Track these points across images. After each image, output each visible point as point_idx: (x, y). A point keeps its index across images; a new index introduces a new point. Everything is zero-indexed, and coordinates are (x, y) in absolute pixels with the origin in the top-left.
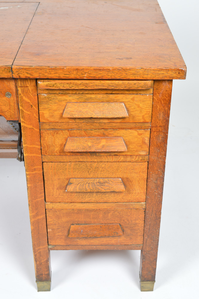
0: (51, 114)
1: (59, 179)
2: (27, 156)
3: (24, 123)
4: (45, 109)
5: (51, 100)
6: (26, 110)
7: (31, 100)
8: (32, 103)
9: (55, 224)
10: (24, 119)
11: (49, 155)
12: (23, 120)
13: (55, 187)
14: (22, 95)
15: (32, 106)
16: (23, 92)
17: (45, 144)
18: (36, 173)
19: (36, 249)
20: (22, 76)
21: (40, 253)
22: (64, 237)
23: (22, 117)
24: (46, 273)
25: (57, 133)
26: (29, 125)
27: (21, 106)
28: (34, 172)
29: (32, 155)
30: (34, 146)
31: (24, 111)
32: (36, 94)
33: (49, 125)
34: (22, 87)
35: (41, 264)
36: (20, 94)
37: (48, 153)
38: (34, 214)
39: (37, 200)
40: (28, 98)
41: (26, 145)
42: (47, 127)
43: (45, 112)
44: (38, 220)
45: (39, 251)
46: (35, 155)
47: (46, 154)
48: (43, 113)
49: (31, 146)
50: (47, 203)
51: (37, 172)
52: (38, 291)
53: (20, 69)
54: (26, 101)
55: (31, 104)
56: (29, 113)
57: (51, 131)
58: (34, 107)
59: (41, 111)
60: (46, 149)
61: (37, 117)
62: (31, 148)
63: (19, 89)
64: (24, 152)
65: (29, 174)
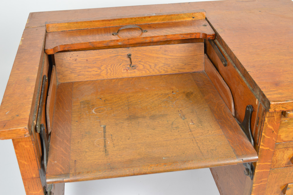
0: (286, 135)
1: (278, 186)
2: (258, 172)
3: (263, 146)
4: (283, 131)
5: (290, 124)
7: (273, 127)
10: (264, 143)
12: (262, 144)
13: (274, 192)
14: (267, 124)
15: (273, 132)
16: (269, 121)
17: (275, 160)
23: (262, 142)
25: (288, 150)
26: (266, 147)
27: (264, 133)
28: (260, 184)
29: (262, 171)
30: (266, 163)
31: (266, 136)
32: (279, 121)
34: (269, 117)
36: (266, 123)
37: (275, 167)
40: (272, 125)
41: (259, 164)
46: (265, 170)
47: (274, 167)
49: (264, 164)
51: (262, 183)
54: (269, 128)
55: (273, 130)
56: (269, 137)
57: (283, 149)
58: (275, 132)
59: (279, 134)
60: (275, 163)
61: (275, 140)
62: (263, 165)
63: (266, 119)
64: (256, 169)
65: (255, 186)
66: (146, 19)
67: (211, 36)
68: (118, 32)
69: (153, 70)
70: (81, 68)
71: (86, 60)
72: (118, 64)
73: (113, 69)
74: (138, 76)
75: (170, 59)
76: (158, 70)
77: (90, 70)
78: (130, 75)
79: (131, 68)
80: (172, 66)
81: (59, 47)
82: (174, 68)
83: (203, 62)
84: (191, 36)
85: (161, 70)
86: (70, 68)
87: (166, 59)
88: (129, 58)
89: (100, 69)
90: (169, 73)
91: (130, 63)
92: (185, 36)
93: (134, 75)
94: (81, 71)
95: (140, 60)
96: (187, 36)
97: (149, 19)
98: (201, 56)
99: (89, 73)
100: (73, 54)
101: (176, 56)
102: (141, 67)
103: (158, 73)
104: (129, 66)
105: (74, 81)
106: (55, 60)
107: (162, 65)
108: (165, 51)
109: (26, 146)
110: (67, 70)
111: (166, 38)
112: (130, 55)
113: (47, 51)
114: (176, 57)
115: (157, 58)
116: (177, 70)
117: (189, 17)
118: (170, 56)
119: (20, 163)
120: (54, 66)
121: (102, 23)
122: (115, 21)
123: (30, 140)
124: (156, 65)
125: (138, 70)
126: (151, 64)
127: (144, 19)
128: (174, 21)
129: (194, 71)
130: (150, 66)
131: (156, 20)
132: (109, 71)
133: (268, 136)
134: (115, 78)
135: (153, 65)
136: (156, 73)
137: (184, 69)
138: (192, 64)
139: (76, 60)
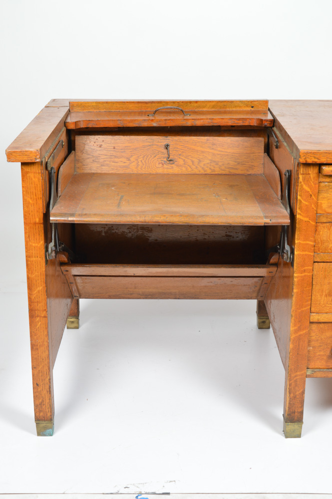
0: (329, 204)
1: (329, 283)
2: (299, 255)
3: (301, 215)
4: (324, 198)
5: (331, 188)
6: (305, 200)
7: (311, 189)
8: (312, 192)
9: (317, 340)
10: (301, 211)
11: (322, 252)
13: (324, 294)
14: (302, 183)
15: (311, 196)
16: (304, 179)
17: (319, 240)
18: (305, 276)
19: (293, 375)
20: (309, 161)
21: (296, 381)
22: (325, 358)
23: (299, 208)
24: (300, 410)
26: (305, 217)
27: (299, 195)
28: (303, 275)
29: (304, 253)
30: (308, 242)
31: (303, 201)
32: (317, 182)
33: (327, 217)
34: (303, 174)
35: (295, 397)
36: (301, 183)
37: (321, 250)
38: (296, 328)
39: (302, 309)
40: (309, 186)
41: (298, 241)
42: (324, 220)
43: (323, 202)
44: (300, 335)
45: (295, 379)
46: (307, 253)
47: (319, 251)
48: (321, 203)
49: (304, 242)
50: (312, 314)
51: (306, 274)
52: (287, 437)
53: (307, 153)
54: (306, 190)
56: (307, 203)
57: (328, 224)
58: (313, 197)
59: (319, 201)
60: (320, 245)
61: (315, 208)
62: (304, 244)
63: (301, 176)
64: (295, 250)
65: (297, 277)
66: (192, 104)
67: (268, 122)
68: (154, 113)
69: (197, 167)
70: (106, 157)
71: (113, 147)
72: (153, 156)
73: (145, 161)
74: (176, 173)
75: (218, 154)
76: (203, 168)
77: (116, 160)
78: (166, 171)
79: (168, 162)
80: (220, 164)
81: (82, 122)
82: (223, 168)
83: (262, 162)
84: (243, 122)
85: (206, 168)
86: (93, 156)
87: (214, 154)
88: (167, 149)
89: (129, 160)
90: (216, 173)
91: (167, 156)
92: (236, 121)
93: (171, 171)
94: (105, 161)
95: (180, 153)
96: (238, 122)
97: (196, 105)
98: (259, 154)
99: (116, 164)
100: (99, 139)
101: (226, 152)
102: (181, 162)
103: (202, 172)
104: (165, 160)
105: (95, 172)
106: (76, 145)
107: (208, 161)
108: (213, 144)
109: (34, 179)
110: (88, 158)
111: (212, 123)
112: (168, 145)
113: (67, 124)
114: (227, 154)
115: (203, 152)
116: (227, 170)
117: (247, 106)
118: (219, 151)
119: (24, 200)
120: (73, 151)
121: (136, 105)
122: (154, 104)
123: (40, 172)
124: (200, 161)
125: (177, 166)
126: (193, 159)
127: (189, 104)
128: (228, 109)
129: (249, 173)
130: (193, 162)
131: (204, 107)
132: (140, 163)
133: (306, 201)
134: (147, 173)
135: (196, 161)
136: (200, 171)
137: (237, 169)
138: (247, 163)
139: (101, 146)
